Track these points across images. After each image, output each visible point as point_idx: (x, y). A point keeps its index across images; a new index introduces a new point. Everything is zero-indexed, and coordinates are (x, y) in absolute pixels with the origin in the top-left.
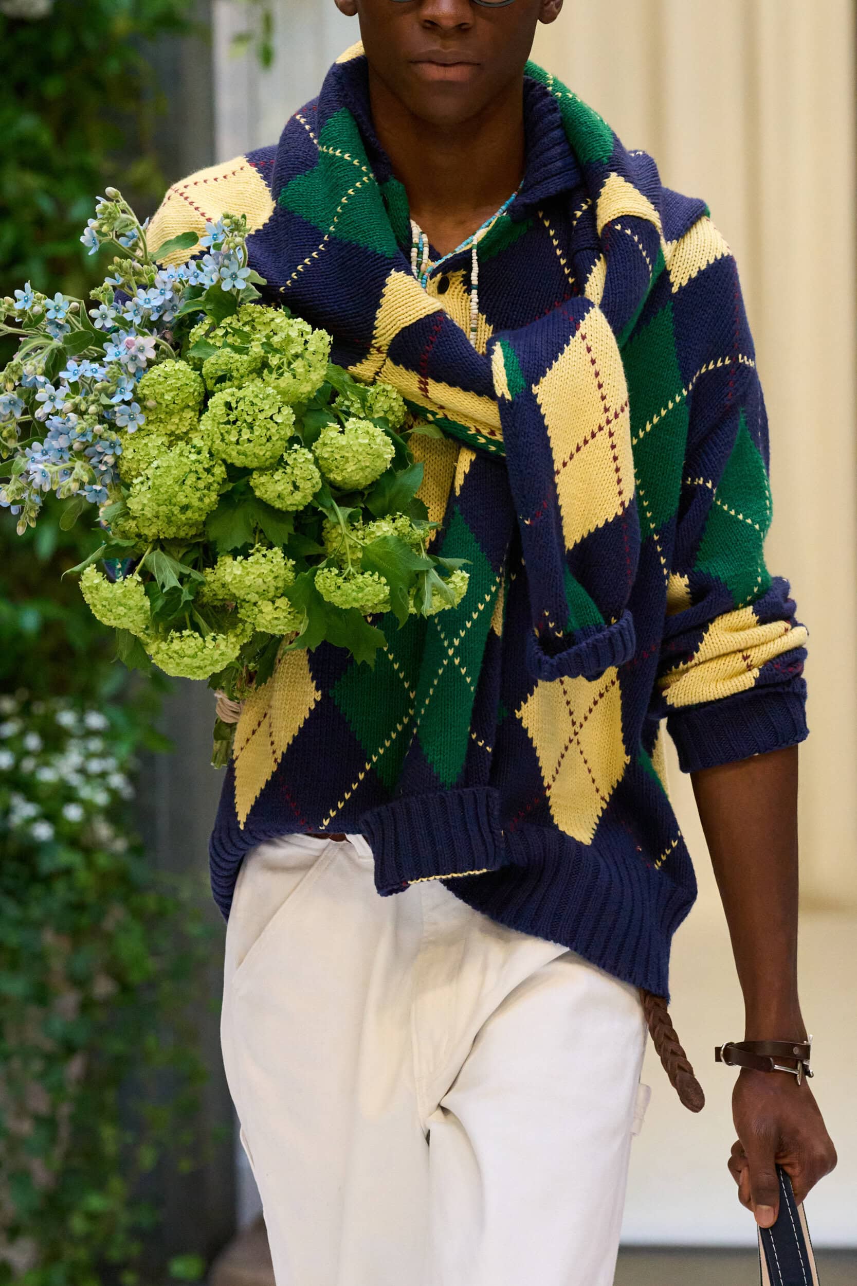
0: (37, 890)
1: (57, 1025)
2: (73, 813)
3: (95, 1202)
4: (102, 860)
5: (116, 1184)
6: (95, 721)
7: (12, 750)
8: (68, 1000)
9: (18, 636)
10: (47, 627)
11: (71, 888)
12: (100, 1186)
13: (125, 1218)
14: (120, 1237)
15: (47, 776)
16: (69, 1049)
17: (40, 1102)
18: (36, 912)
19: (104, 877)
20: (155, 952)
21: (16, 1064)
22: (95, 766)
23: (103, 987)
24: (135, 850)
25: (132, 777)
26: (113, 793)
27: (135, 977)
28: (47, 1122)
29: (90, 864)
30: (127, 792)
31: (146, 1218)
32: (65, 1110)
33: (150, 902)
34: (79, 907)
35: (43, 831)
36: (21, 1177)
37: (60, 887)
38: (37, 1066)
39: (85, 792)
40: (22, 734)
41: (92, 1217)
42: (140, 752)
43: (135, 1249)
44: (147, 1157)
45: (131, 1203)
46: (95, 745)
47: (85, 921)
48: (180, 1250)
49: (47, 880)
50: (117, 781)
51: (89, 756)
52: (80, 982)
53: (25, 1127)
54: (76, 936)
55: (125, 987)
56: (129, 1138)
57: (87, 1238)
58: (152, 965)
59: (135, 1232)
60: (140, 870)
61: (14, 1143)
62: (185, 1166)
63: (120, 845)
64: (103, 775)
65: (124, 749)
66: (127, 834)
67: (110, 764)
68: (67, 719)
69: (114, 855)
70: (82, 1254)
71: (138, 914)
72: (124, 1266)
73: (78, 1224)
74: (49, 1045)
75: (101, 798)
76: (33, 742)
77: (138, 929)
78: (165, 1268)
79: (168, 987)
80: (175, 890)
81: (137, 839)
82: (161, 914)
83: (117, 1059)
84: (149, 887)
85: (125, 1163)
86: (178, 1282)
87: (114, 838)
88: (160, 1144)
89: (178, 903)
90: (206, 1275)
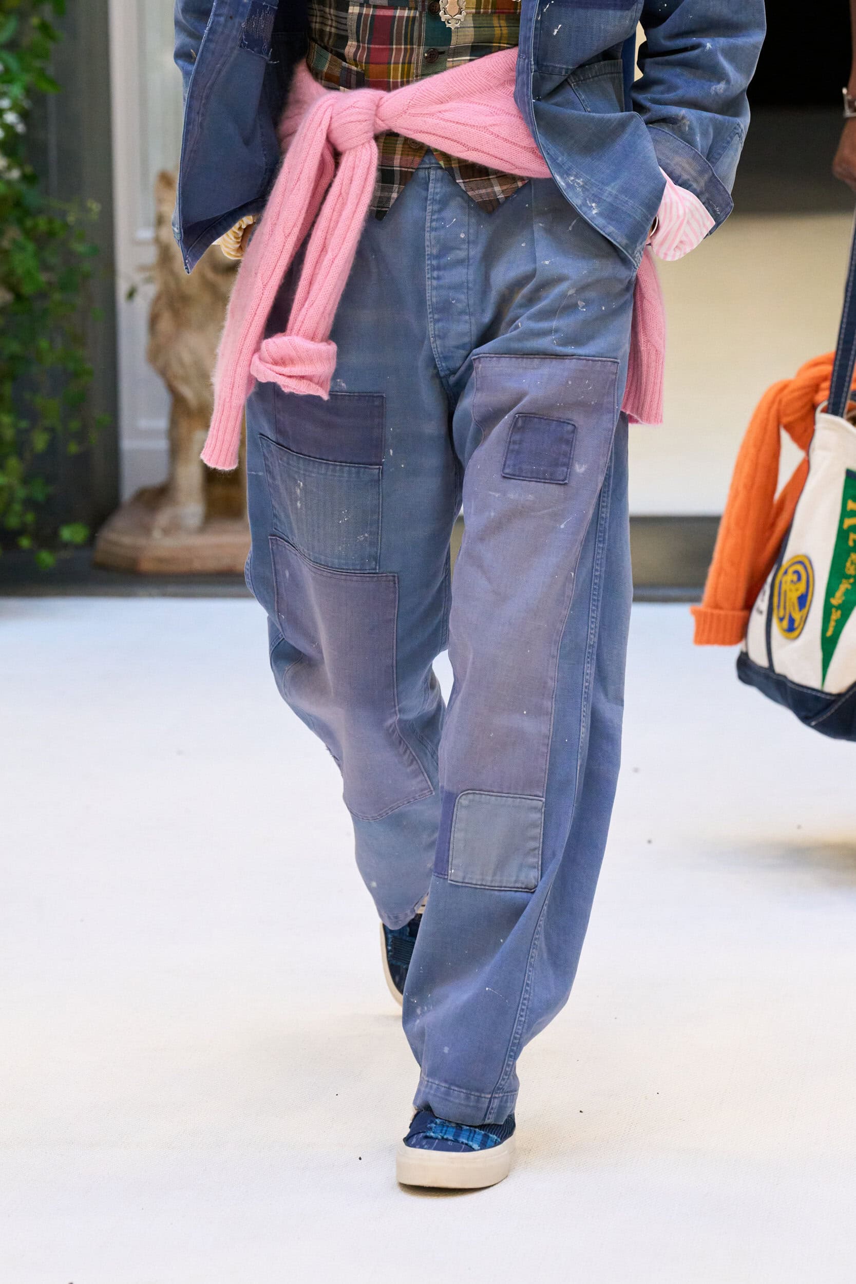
5: (13, 463)
13: (21, 492)
14: (17, 507)
20: (45, 267)
24: (26, 178)
25: (24, 116)
26: (8, 129)
27: (28, 289)
30: (20, 128)
31: (39, 492)
33: (42, 224)
42: (29, 91)
43: (30, 518)
44: (40, 441)
45: (26, 481)
48: (69, 520)
50: (10, 118)
55: (19, 297)
56: (24, 424)
58: (43, 278)
59: (30, 503)
60: (33, 197)
62: (73, 448)
63: (15, 174)
65: (16, 90)
66: (21, 166)
67: (5, 103)
69: (9, 183)
71: (29, 233)
72: (22, 531)
77: (31, 247)
78: (56, 534)
79: (57, 296)
80: (64, 214)
81: (29, 169)
82: (51, 234)
83: (13, 358)
84: (40, 211)
85: (21, 445)
86: (66, 545)
87: (9, 168)
88: (51, 430)
89: (66, 225)
90: (91, 540)
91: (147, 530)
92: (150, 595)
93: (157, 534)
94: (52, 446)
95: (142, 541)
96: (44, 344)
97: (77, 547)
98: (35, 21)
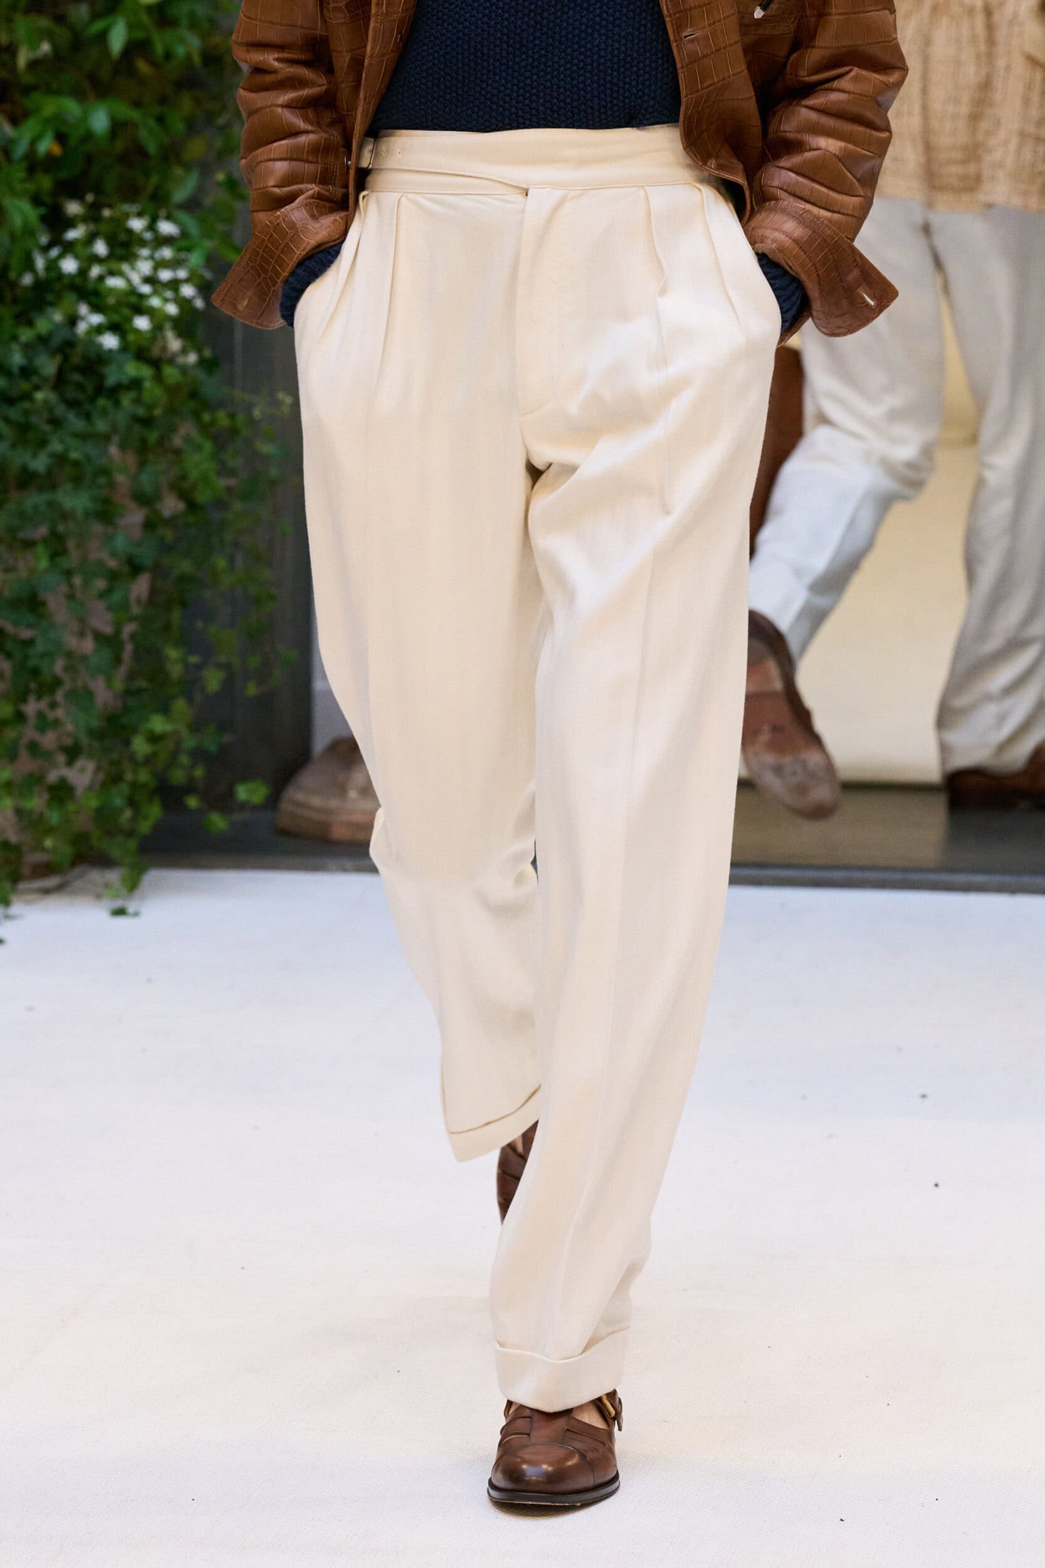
0: (102, 402)
1: (120, 542)
2: (142, 323)
3: (158, 724)
4: (171, 373)
5: (180, 705)
6: (167, 228)
7: (76, 257)
8: (135, 517)
9: (89, 136)
10: (117, 127)
11: (137, 401)
12: (165, 710)
13: (190, 742)
14: (184, 759)
15: (115, 283)
16: (135, 569)
17: (103, 622)
18: (101, 426)
19: (172, 390)
20: (225, 470)
21: (77, 581)
22: (165, 275)
23: (171, 505)
24: (205, 364)
25: (205, 289)
26: (184, 304)
27: (203, 496)
28: (110, 642)
29: (158, 378)
30: (199, 304)
31: (211, 741)
32: (128, 629)
33: (223, 419)
34: (147, 422)
35: (110, 341)
36: (82, 697)
37: (126, 400)
38: (100, 584)
39: (155, 302)
40: (90, 239)
41: (154, 738)
42: (211, 261)
43: (199, 772)
44: (213, 680)
45: (195, 727)
46: (167, 253)
47: (153, 436)
48: (246, 776)
49: (114, 392)
50: (188, 291)
51: (160, 264)
52: (144, 499)
53: (88, 645)
54: (143, 450)
55: (192, 506)
56: (194, 659)
57: (148, 760)
58: (222, 483)
59: (199, 755)
60: (211, 386)
61: (74, 660)
62: (252, 690)
63: (192, 358)
64: (174, 284)
65: (196, 259)
66: (198, 349)
67: (182, 274)
68: (137, 225)
69: (184, 370)
70: (144, 776)
71: (205, 429)
72: (189, 788)
73: (140, 746)
74: (112, 563)
75: (172, 309)
76: (101, 248)
77: (208, 446)
78: (231, 793)
79: (238, 506)
80: (250, 406)
81: (207, 353)
82: (233, 431)
83: (183, 579)
84: (221, 404)
85: (190, 685)
86: (243, 806)
87: (184, 351)
88: (227, 667)
89: (251, 421)
90: (273, 800)
91: (341, 790)
92: (345, 870)
93: (353, 794)
94: (229, 684)
95: (334, 803)
96: (221, 563)
97: (255, 808)
98: (220, 177)
